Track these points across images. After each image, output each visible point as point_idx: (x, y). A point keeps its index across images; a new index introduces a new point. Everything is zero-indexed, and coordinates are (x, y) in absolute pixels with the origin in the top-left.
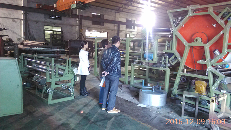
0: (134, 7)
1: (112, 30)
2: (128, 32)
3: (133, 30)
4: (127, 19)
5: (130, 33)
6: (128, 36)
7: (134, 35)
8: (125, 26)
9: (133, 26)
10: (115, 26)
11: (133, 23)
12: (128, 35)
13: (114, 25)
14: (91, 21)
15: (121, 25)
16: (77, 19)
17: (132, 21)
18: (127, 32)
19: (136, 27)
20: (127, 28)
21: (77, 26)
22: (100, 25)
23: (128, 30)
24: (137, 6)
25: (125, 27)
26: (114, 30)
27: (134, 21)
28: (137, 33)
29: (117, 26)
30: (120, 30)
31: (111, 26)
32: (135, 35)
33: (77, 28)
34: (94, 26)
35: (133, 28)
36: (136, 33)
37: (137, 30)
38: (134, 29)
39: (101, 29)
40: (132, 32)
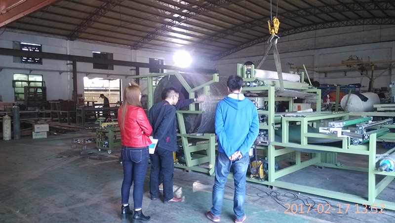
0: (160, 41)
1: (127, 76)
4: (150, 58)
9: (160, 69)
10: (131, 70)
11: (160, 64)
13: (130, 67)
14: (92, 64)
16: (69, 62)
19: (165, 70)
20: (151, 71)
21: (69, 73)
26: (131, 76)
27: (162, 61)
33: (69, 76)
38: (162, 72)
39: (108, 75)
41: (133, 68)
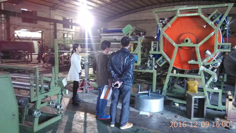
0: (71, 5)
1: (47, 29)
2: (66, 32)
3: (71, 30)
4: (63, 17)
5: (68, 33)
6: (65, 36)
7: (72, 35)
8: (62, 25)
9: (70, 26)
10: (50, 25)
11: (70, 22)
12: (65, 34)
13: (49, 23)
14: (21, 18)
15: (57, 24)
16: (3, 16)
17: (69, 20)
18: (64, 32)
19: (74, 27)
20: (64, 27)
21: (3, 24)
22: (32, 22)
23: (65, 29)
24: (74, 4)
25: (62, 27)
26: (50, 29)
27: (72, 20)
28: (76, 34)
29: (52, 25)
30: (57, 29)
31: (46, 24)
32: (74, 35)
33: (3, 27)
34: (25, 24)
35: (70, 27)
36: (74, 33)
37: (75, 29)
38: (72, 28)
39: (34, 28)
40: (71, 32)
41: (52, 23)
